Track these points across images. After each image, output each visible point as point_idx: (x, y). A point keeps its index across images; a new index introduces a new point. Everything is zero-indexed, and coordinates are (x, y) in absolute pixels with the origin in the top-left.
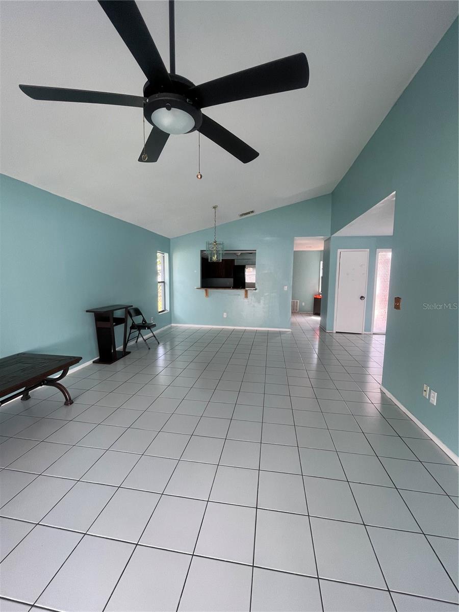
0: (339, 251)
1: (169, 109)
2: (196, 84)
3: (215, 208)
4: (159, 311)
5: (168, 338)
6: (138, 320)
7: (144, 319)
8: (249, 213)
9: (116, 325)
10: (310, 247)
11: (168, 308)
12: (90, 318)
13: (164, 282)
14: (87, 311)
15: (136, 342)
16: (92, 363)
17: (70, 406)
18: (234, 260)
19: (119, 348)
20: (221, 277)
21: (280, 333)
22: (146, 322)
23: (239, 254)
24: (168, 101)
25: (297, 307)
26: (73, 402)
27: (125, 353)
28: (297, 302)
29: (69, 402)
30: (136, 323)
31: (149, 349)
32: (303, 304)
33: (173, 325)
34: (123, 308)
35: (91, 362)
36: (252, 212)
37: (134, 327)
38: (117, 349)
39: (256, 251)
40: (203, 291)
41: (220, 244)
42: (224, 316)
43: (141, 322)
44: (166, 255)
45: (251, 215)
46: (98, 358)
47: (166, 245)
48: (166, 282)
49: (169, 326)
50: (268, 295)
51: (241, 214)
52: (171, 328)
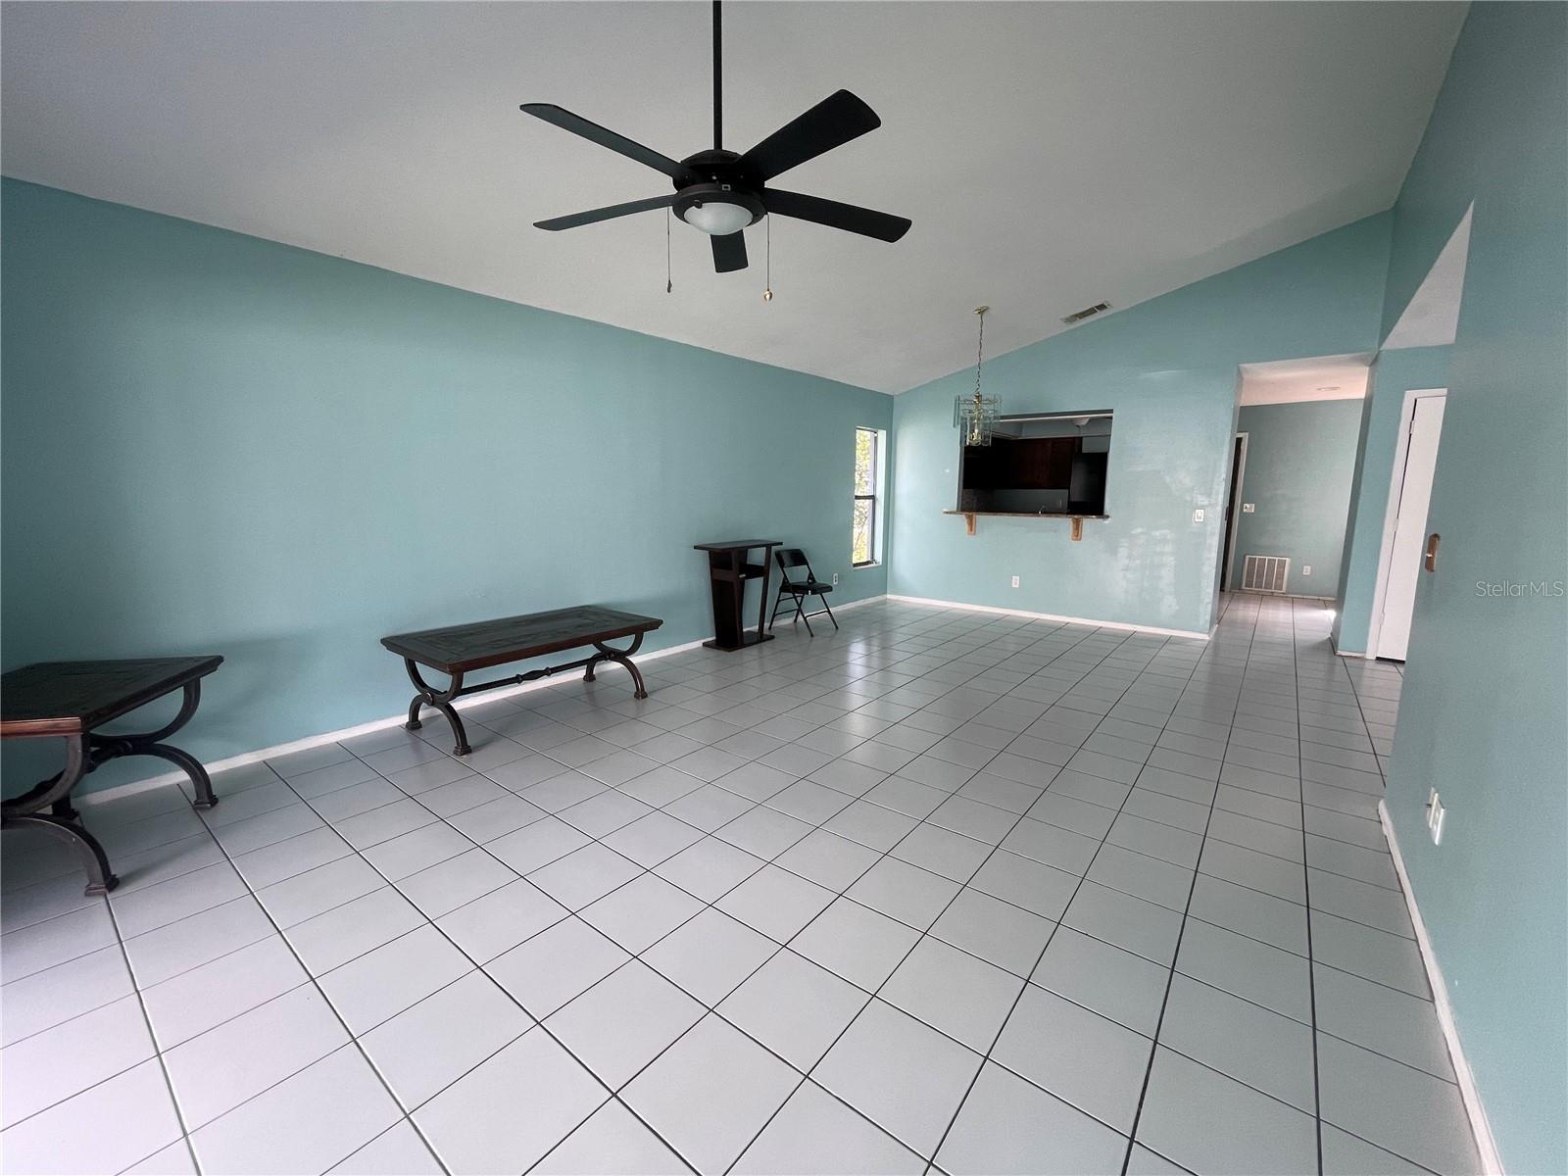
0: (1410, 396)
1: (699, 206)
2: (742, 153)
3: (981, 312)
4: (854, 562)
5: (878, 625)
6: (799, 574)
7: (811, 573)
8: (1091, 311)
9: (748, 577)
10: (1334, 389)
11: (879, 557)
12: (702, 560)
13: (873, 497)
14: (695, 548)
15: (795, 621)
16: (701, 645)
17: (642, 701)
18: (1081, 439)
19: (750, 627)
20: (1040, 487)
21: (1169, 640)
22: (814, 581)
23: (1085, 422)
24: (697, 196)
25: (1281, 576)
26: (646, 696)
27: (761, 638)
28: (1282, 564)
29: (641, 694)
30: (790, 582)
31: (812, 635)
32: (1307, 570)
33: (889, 596)
34: (763, 546)
35: (698, 644)
36: (1102, 307)
37: (786, 587)
38: (744, 630)
39: (1111, 411)
40: (962, 519)
41: (991, 402)
42: (1014, 586)
43: (805, 580)
44: (882, 435)
45: (1100, 315)
46: (714, 638)
47: (881, 411)
48: (877, 496)
49: (880, 598)
50: (1142, 533)
51: (1067, 316)
52: (884, 602)
